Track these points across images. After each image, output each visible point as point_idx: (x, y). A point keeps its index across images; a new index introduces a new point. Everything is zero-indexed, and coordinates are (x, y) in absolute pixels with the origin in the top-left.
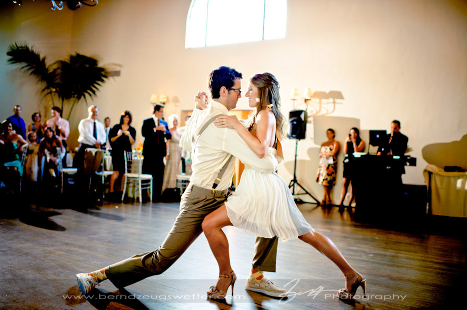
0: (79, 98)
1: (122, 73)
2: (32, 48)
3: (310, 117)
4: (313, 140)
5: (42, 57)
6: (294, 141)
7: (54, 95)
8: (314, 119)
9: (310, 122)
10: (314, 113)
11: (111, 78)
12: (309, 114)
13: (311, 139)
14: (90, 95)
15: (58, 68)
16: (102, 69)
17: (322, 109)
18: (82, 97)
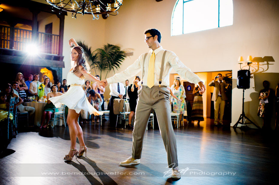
0: (110, 69)
1: (134, 54)
2: (83, 42)
3: (252, 74)
4: (254, 89)
5: (89, 48)
6: (242, 90)
7: (96, 68)
9: (252, 77)
10: (255, 71)
11: (128, 57)
12: (251, 72)
13: (253, 88)
14: (116, 67)
15: (98, 53)
16: (122, 52)
17: (260, 68)
18: (112, 69)
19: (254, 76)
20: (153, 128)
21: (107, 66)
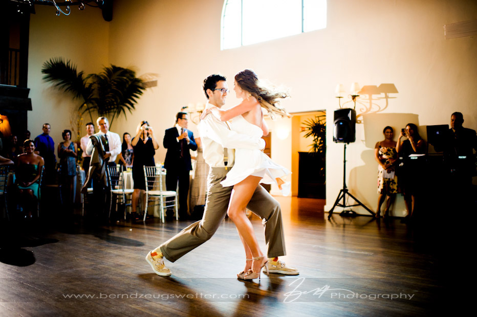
0: (119, 113)
1: (159, 83)
2: (67, 63)
3: (359, 116)
4: (364, 142)
5: (78, 72)
6: (342, 145)
7: (93, 111)
8: (363, 117)
9: (360, 122)
10: (364, 111)
11: (148, 89)
12: (357, 113)
14: (129, 108)
15: (94, 83)
16: (138, 81)
17: (373, 106)
18: (122, 112)
19: (364, 119)
20: (175, 218)
21: (112, 107)
